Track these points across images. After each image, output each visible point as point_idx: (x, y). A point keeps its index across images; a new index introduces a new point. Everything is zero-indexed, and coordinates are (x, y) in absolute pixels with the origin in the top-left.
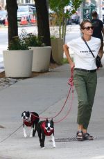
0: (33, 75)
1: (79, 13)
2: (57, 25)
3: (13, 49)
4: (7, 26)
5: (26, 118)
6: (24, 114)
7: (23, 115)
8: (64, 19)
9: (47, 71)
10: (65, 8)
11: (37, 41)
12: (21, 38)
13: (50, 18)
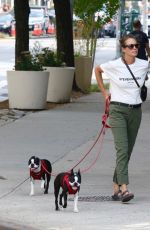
0: (48, 106)
1: (116, 22)
2: (84, 37)
3: (21, 69)
4: (14, 37)
5: (36, 166)
6: (33, 161)
7: (30, 162)
8: (94, 29)
9: (67, 102)
10: (96, 14)
11: (56, 60)
12: (33, 53)
13: (74, 28)
